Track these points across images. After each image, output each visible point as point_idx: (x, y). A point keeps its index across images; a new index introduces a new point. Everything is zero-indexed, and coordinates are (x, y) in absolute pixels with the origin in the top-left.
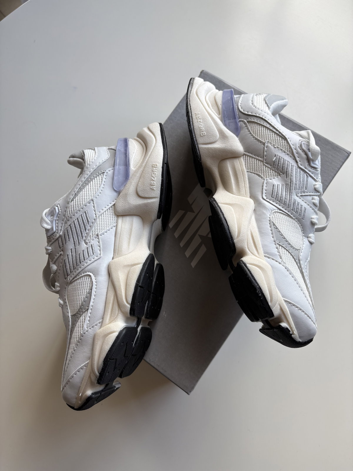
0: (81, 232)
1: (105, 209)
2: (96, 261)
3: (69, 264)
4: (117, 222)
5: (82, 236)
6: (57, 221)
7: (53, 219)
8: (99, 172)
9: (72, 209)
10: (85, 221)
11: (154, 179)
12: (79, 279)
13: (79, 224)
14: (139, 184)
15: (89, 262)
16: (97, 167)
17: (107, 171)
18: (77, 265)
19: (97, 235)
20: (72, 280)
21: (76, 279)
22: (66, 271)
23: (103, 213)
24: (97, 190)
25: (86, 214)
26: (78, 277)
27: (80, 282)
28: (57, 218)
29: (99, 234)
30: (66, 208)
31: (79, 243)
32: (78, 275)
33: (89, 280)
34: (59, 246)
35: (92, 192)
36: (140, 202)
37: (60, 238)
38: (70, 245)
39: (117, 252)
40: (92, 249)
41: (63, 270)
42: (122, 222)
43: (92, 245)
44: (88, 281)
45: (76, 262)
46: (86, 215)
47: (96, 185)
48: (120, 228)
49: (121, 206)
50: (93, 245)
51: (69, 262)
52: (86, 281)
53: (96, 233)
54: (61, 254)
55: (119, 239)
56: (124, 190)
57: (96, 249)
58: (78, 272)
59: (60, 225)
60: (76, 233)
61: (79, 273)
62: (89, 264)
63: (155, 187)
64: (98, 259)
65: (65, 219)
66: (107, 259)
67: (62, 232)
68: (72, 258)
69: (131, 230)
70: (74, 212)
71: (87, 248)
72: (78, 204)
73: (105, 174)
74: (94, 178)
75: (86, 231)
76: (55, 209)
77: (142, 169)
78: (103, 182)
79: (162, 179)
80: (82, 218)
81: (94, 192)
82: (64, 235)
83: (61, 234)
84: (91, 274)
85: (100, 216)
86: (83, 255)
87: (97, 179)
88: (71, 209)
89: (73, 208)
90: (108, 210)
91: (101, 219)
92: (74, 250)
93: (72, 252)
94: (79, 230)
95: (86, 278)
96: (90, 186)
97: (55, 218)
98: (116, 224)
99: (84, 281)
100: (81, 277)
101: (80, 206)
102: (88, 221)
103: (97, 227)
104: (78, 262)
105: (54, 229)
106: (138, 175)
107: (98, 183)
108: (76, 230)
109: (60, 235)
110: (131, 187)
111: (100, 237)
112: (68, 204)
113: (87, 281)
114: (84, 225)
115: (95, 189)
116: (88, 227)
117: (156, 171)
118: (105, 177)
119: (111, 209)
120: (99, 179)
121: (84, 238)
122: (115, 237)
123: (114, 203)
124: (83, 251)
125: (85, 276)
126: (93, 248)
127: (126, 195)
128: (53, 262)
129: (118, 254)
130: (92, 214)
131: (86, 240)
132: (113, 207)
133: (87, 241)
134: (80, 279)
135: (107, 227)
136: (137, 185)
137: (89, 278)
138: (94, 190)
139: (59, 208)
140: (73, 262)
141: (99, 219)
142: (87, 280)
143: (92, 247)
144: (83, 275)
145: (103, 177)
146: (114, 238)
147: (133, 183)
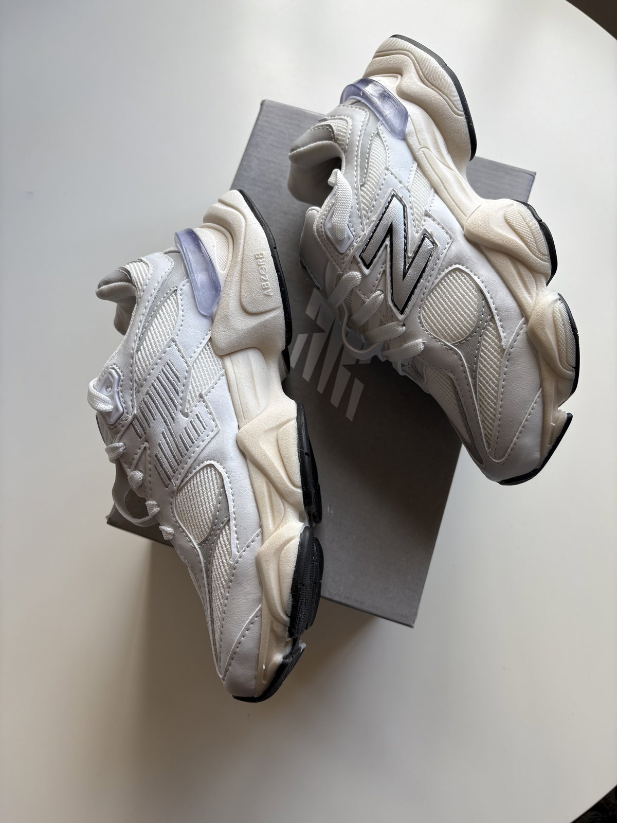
0: (171, 399)
1: (198, 351)
2: (213, 440)
3: (167, 459)
4: (224, 367)
5: (175, 406)
6: (121, 394)
7: (114, 392)
8: (167, 292)
9: (143, 365)
10: (171, 379)
11: (266, 277)
12: (192, 477)
13: (163, 386)
14: (243, 294)
15: (202, 444)
16: (160, 284)
17: (180, 286)
18: (182, 456)
19: (201, 396)
20: (181, 483)
21: (187, 479)
22: (165, 472)
23: (198, 357)
24: (174, 322)
25: (169, 366)
26: (191, 475)
27: (197, 482)
28: (120, 388)
29: (203, 393)
30: (132, 366)
31: (172, 418)
32: (189, 471)
33: (213, 472)
34: (138, 434)
35: (168, 327)
36: (253, 322)
37: (136, 420)
38: (159, 427)
39: (240, 415)
40: (200, 421)
41: (158, 473)
42: (233, 365)
43: (197, 415)
44: (212, 475)
45: (179, 451)
46: (170, 368)
47: (171, 314)
48: (234, 374)
49: (224, 337)
50: (199, 415)
51: (165, 455)
52: (208, 477)
53: (198, 394)
54: (145, 447)
55: (237, 394)
56: (220, 310)
57: (207, 419)
58: (186, 467)
59: (129, 398)
60: (163, 402)
61: (191, 467)
62: (203, 447)
63: (270, 291)
64: (216, 434)
65: (135, 385)
66: (230, 430)
67: (135, 409)
68: (169, 447)
69: (252, 373)
70: (147, 369)
71: (191, 422)
72: (150, 353)
73: (179, 292)
74: (163, 303)
75: (178, 395)
76: (111, 374)
77: (238, 268)
78: (180, 305)
79: (278, 275)
80: (166, 375)
81: (172, 327)
82: (142, 412)
83: (135, 412)
84: (212, 462)
85: (195, 364)
86: (188, 435)
87: (168, 304)
88: (141, 364)
89: (145, 362)
90: (202, 350)
91: (198, 368)
92: (167, 433)
93: (165, 438)
94: (167, 396)
95: (207, 472)
96: (162, 319)
97: (116, 390)
98: (224, 370)
99: (204, 478)
100: (196, 474)
101: (155, 356)
102: (177, 378)
103: (196, 383)
104: (182, 450)
105: (121, 409)
106: (236, 278)
107: (173, 309)
108: (161, 397)
109: (135, 414)
110: (230, 300)
111: (205, 398)
112: (132, 358)
113: (210, 476)
114: (172, 385)
115: (171, 321)
116: (180, 388)
117: (264, 265)
118: (179, 296)
119: (207, 348)
120: (171, 302)
121: (180, 407)
122: (230, 392)
123: (208, 337)
124: (185, 428)
125: (202, 469)
126: (201, 419)
127: (226, 318)
128: (133, 467)
129: (244, 418)
130: (180, 365)
131: (184, 409)
132: (209, 344)
133: (186, 411)
134: (195, 477)
135: (211, 380)
136: (240, 295)
137: (211, 471)
138: (170, 323)
139: (118, 370)
140: (172, 453)
141: (194, 369)
142: (210, 474)
143: (198, 418)
144: (198, 468)
145: (177, 298)
146: (228, 394)
147: (232, 295)
